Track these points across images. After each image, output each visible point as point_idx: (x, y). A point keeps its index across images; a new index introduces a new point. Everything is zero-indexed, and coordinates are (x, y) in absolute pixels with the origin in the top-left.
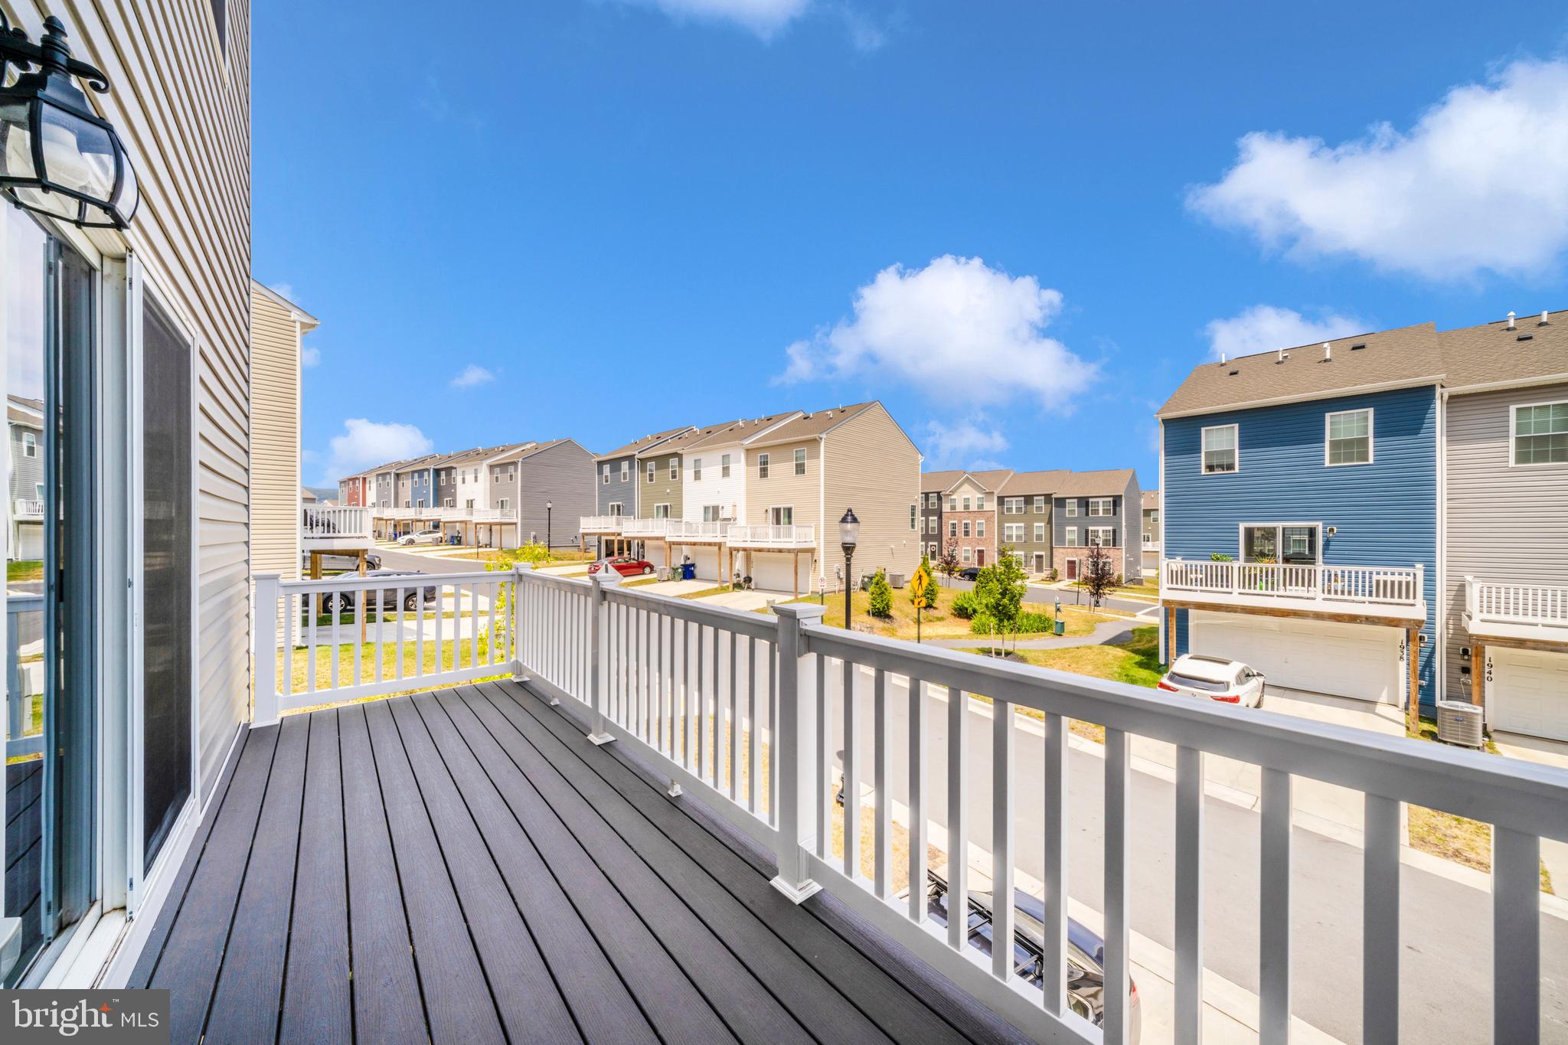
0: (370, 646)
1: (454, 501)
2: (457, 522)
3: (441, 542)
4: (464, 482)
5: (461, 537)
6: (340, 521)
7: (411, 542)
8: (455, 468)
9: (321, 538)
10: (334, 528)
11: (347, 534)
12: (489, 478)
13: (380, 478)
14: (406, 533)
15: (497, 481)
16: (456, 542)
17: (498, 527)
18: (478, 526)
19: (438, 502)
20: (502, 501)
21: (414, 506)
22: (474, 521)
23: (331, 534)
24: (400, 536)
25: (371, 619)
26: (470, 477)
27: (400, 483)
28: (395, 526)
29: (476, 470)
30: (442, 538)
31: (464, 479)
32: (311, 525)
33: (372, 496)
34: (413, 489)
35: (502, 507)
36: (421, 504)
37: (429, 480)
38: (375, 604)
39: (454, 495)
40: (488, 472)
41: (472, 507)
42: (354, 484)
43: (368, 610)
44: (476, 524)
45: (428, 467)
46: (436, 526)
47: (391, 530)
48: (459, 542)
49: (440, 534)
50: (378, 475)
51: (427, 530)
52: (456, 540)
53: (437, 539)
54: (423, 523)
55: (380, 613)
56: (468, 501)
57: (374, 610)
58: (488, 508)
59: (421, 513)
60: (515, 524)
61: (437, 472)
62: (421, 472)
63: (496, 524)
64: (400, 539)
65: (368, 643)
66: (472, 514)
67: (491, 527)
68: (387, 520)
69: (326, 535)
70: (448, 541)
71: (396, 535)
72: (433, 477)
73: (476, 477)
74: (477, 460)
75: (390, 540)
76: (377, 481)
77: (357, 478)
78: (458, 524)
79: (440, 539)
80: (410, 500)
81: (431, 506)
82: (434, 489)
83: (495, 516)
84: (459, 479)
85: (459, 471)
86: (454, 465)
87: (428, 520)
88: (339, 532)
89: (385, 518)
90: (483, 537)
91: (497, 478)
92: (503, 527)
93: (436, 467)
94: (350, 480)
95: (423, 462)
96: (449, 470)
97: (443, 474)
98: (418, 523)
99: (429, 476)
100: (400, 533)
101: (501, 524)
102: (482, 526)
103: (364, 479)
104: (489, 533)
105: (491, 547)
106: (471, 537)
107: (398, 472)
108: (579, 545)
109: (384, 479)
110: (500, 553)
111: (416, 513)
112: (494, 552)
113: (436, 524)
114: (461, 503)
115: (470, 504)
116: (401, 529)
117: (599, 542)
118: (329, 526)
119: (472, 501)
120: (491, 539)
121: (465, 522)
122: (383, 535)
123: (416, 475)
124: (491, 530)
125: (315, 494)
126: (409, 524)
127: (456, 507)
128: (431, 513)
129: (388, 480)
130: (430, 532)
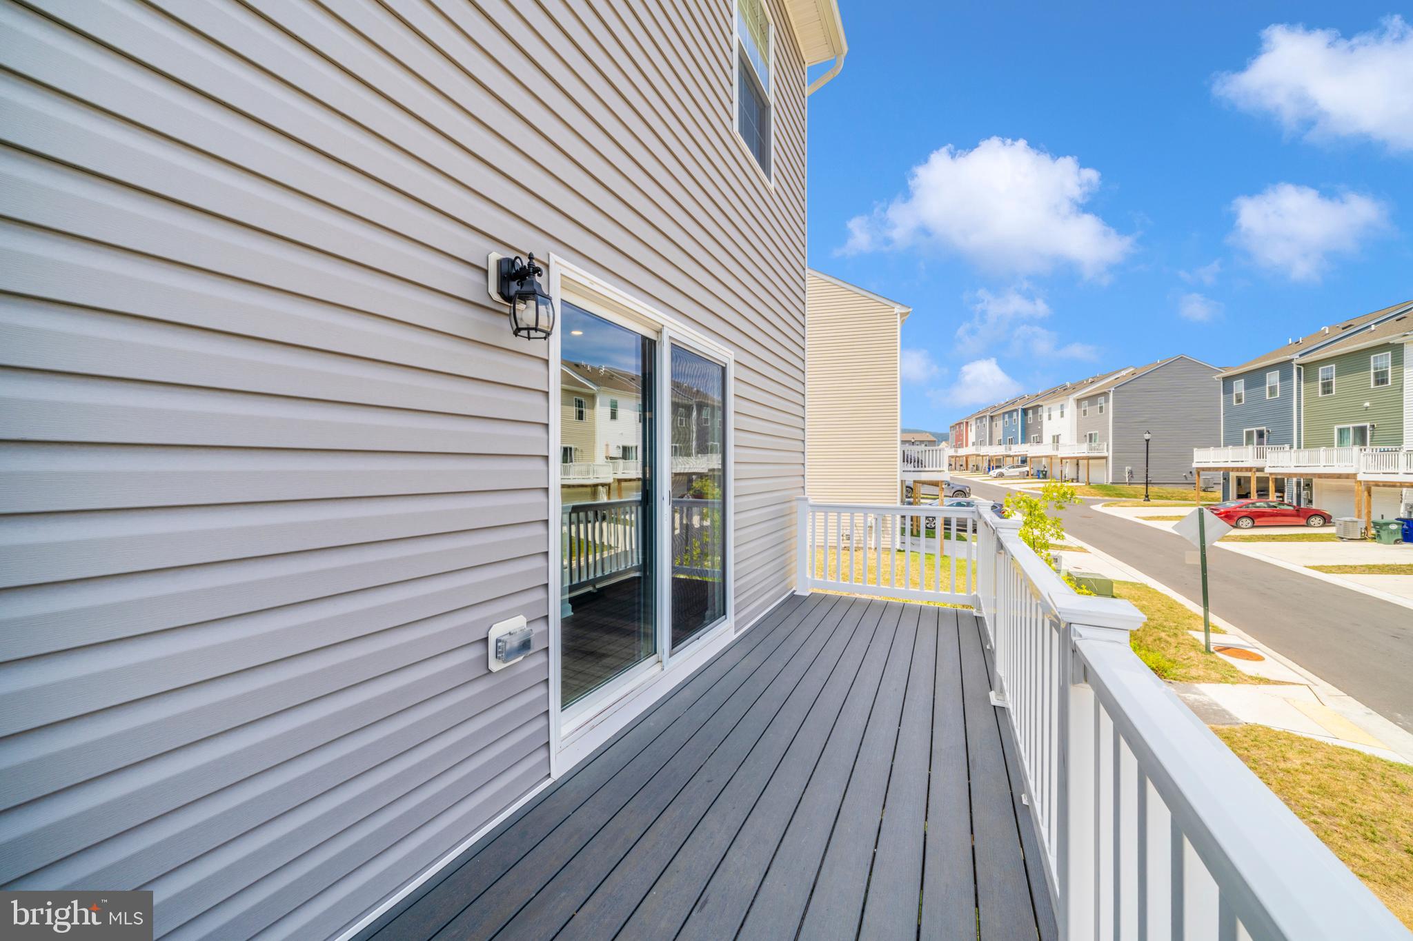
0: (945, 559)
1: (1041, 437)
2: (1042, 457)
3: (1028, 475)
4: (1050, 419)
5: (1046, 472)
6: (927, 459)
7: (1001, 475)
8: (1042, 406)
9: (914, 471)
10: (922, 464)
11: (931, 469)
12: (1076, 413)
13: (978, 421)
14: (998, 467)
15: (1085, 414)
16: (1041, 476)
17: (1086, 461)
18: (1063, 461)
19: (1025, 439)
20: (1091, 435)
21: (1005, 443)
22: (1060, 456)
23: (920, 469)
24: (993, 469)
25: (947, 537)
26: (1056, 414)
27: (994, 424)
28: (989, 461)
29: (1062, 406)
30: (1028, 472)
31: (1050, 415)
32: (907, 461)
33: (972, 437)
34: (1004, 427)
35: (1090, 441)
36: (1011, 442)
37: (1018, 419)
38: (950, 525)
39: (1040, 432)
40: (1075, 406)
41: (1058, 442)
42: (960, 427)
43: (945, 529)
44: (1062, 459)
45: (1017, 408)
46: (1024, 461)
47: (986, 465)
48: (1045, 476)
49: (1027, 469)
50: (977, 419)
51: (1016, 464)
52: (1042, 474)
53: (1024, 472)
54: (1012, 458)
55: (954, 532)
56: (1054, 437)
57: (950, 529)
58: (1075, 443)
59: (1010, 449)
60: (1106, 458)
61: (1025, 411)
62: (1010, 413)
63: (1083, 458)
64: (992, 473)
65: (945, 556)
66: (1057, 449)
67: (1078, 461)
68: (983, 456)
69: (916, 469)
70: (1035, 474)
71: (989, 469)
72: (1021, 415)
73: (1062, 413)
74: (1063, 395)
75: (984, 474)
76: (976, 423)
77: (962, 423)
78: (1043, 459)
79: (1026, 473)
80: (1001, 438)
81: (1020, 443)
82: (1022, 427)
83: (1083, 450)
84: (1045, 416)
85: (1045, 408)
86: (1040, 403)
87: (1016, 456)
88: (925, 467)
89: (981, 454)
90: (1069, 471)
91: (1085, 411)
92: (1091, 461)
93: (1024, 407)
94: (957, 424)
95: (1013, 403)
96: (1036, 409)
97: (1030, 412)
98: (1008, 459)
99: (1018, 416)
100: (993, 467)
101: (1089, 458)
102: (1068, 460)
103: (967, 423)
104: (1076, 467)
105: (1078, 481)
106: (1056, 471)
107: (992, 414)
108: (1195, 481)
109: (981, 422)
110: (1087, 488)
111: (1006, 449)
112: (1080, 486)
113: (1024, 459)
114: (1047, 438)
115: (1056, 439)
116: (993, 464)
117: (1226, 479)
118: (919, 463)
119: (1058, 436)
120: (1078, 473)
121: (1050, 457)
122: (980, 469)
123: (1007, 416)
124: (1078, 464)
125: (936, 437)
126: (1000, 459)
127: (1042, 442)
128: (1019, 449)
129: (984, 423)
130: (1018, 467)
